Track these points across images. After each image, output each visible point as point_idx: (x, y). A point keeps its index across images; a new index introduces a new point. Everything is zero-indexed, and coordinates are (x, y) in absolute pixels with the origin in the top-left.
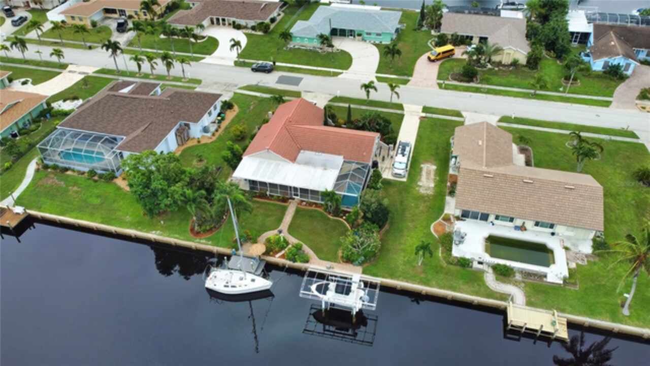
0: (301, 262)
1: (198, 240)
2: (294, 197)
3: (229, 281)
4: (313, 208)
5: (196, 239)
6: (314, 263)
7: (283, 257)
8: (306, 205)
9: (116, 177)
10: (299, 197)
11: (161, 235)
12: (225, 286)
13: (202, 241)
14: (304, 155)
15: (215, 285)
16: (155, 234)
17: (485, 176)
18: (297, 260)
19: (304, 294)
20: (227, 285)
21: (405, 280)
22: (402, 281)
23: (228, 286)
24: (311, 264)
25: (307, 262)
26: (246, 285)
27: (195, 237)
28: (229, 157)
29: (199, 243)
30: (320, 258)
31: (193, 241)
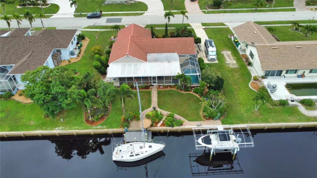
0: (178, 126)
1: (94, 127)
2: (153, 84)
3: (133, 152)
4: (169, 89)
5: (93, 127)
6: (187, 125)
7: (163, 125)
8: (163, 88)
9: (13, 95)
10: (156, 84)
11: (64, 129)
12: (131, 156)
13: (98, 127)
14: (150, 56)
15: (122, 157)
16: (59, 129)
17: (273, 48)
18: (174, 125)
19: (198, 147)
20: (132, 154)
21: (252, 122)
22: (250, 123)
23: (133, 156)
24: (185, 125)
25: (182, 125)
26: (146, 152)
27: (91, 125)
28: (99, 65)
29: (96, 129)
30: (190, 121)
31: (91, 129)
